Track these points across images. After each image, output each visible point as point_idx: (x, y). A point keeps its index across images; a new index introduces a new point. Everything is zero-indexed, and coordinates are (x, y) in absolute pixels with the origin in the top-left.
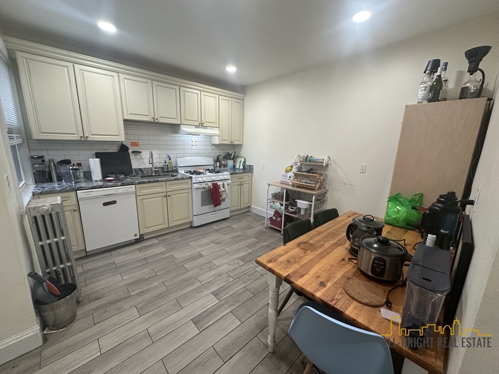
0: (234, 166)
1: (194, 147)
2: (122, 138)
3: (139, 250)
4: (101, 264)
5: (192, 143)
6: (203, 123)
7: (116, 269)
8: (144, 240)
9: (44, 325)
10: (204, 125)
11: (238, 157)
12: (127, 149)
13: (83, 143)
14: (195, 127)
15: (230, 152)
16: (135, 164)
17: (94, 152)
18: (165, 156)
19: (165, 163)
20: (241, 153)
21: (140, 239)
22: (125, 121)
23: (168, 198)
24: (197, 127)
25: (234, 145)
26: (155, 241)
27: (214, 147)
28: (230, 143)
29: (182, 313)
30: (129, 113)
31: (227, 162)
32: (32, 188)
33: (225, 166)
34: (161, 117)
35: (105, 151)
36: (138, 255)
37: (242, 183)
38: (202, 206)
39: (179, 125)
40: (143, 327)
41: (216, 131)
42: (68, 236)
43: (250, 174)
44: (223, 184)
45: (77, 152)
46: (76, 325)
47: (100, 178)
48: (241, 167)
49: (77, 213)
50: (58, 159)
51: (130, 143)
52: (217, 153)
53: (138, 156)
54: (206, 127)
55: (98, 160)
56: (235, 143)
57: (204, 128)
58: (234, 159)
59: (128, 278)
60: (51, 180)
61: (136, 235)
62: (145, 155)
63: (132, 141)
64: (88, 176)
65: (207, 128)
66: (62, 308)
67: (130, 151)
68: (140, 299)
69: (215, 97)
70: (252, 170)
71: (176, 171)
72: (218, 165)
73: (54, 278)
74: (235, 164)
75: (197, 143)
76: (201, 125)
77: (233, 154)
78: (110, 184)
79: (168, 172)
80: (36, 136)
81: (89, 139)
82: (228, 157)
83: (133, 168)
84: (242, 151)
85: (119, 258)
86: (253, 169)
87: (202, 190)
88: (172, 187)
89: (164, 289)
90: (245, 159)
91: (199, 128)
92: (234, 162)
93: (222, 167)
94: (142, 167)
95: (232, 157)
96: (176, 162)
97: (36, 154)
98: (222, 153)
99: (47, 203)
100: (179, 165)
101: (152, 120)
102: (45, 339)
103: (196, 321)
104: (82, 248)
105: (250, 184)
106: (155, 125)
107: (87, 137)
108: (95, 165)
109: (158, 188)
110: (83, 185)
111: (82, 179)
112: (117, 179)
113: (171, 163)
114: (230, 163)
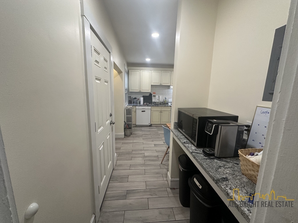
2: (150, 91)
3: (149, 128)
4: (138, 129)
7: (142, 130)
8: (152, 126)
9: (125, 135)
12: (152, 95)
13: (140, 93)
16: (154, 100)
17: (142, 96)
18: (164, 98)
19: (164, 100)
21: (151, 126)
22: (151, 85)
23: (161, 113)
26: (155, 127)
29: (152, 142)
30: (153, 83)
32: (127, 104)
34: (163, 83)
35: (145, 95)
36: (148, 129)
39: (170, 86)
40: (142, 142)
42: (132, 116)
45: (138, 95)
46: (130, 137)
47: (143, 104)
49: (135, 113)
50: (134, 97)
51: (153, 93)
53: (155, 98)
55: (143, 98)
59: (143, 133)
60: (131, 103)
61: (149, 124)
62: (157, 97)
64: (140, 102)
66: (128, 131)
67: (152, 96)
68: (144, 137)
71: (168, 104)
73: (128, 125)
78: (145, 105)
79: (165, 104)
80: (130, 91)
81: (141, 91)
83: (153, 101)
85: (143, 129)
88: (164, 109)
89: (151, 137)
94: (156, 101)
96: (168, 100)
97: (129, 96)
99: (129, 107)
100: (169, 101)
102: (125, 137)
103: (155, 145)
104: (135, 123)
106: (161, 86)
108: (142, 99)
109: (158, 109)
110: (138, 105)
111: (138, 104)
112: (146, 104)
113: (166, 101)
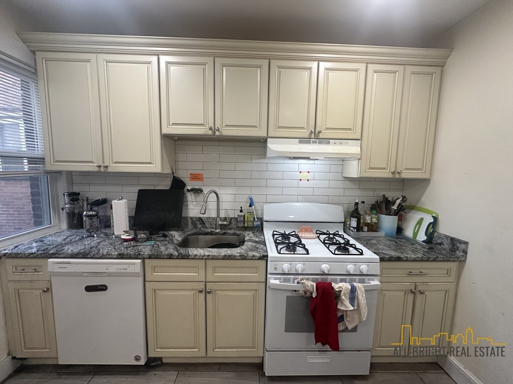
0: (400, 230)
1: (304, 183)
5: (300, 176)
6: (320, 132)
10: (321, 136)
11: (412, 208)
12: (184, 184)
14: (300, 142)
15: (390, 195)
16: (193, 211)
18: (244, 198)
19: (241, 211)
20: (423, 199)
22: (163, 137)
23: (209, 297)
24: (303, 140)
25: (403, 181)
27: (348, 184)
28: (391, 176)
30: (171, 124)
31: (378, 219)
33: (374, 228)
34: (227, 126)
35: (153, 188)
37: (420, 288)
38: (286, 331)
41: (353, 149)
43: (453, 266)
44: (353, 290)
48: (422, 237)
49: (50, 295)
51: (189, 176)
52: (355, 196)
53: (199, 198)
54: (327, 141)
56: (406, 175)
57: (320, 143)
58: (401, 212)
61: (137, 358)
63: (193, 172)
65: (329, 143)
67: (187, 189)
69: (356, 70)
70: (459, 253)
72: (354, 223)
74: (404, 226)
75: (310, 176)
76: (315, 136)
77: (398, 202)
81: (110, 170)
82: (383, 206)
84: (426, 194)
86: (465, 252)
87: (290, 294)
88: (221, 271)
90: (435, 219)
91: (309, 143)
92: (400, 220)
93: (366, 229)
94: (204, 216)
95: (395, 207)
96: (262, 212)
98: (369, 197)
101: (210, 132)
105: (452, 294)
107: (107, 167)
109: (189, 272)
113: (252, 213)
114: (388, 222)
